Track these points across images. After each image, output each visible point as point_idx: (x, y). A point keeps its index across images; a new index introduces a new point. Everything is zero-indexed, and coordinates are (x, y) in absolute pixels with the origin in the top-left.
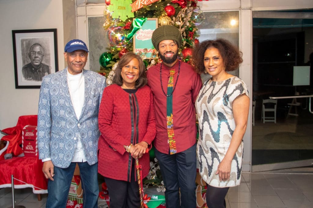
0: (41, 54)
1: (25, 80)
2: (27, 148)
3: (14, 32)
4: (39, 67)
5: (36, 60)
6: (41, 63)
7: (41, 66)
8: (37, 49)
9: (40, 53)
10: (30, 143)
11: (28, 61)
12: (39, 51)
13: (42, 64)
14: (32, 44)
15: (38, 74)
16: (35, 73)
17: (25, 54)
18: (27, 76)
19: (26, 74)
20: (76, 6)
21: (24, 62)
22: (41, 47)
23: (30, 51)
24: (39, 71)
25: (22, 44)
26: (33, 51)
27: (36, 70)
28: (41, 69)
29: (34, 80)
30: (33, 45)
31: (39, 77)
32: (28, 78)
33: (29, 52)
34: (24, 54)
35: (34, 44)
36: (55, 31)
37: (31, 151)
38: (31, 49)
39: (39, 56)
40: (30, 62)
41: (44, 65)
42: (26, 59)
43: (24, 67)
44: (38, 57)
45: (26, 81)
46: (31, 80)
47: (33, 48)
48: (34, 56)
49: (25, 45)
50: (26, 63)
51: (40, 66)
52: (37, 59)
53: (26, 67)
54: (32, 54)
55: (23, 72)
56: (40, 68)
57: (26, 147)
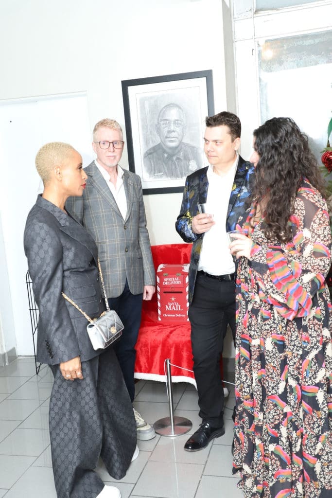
0: (180, 124)
1: (150, 177)
2: (168, 308)
3: (126, 84)
4: (177, 151)
5: (169, 138)
6: (181, 142)
7: (181, 148)
8: (173, 115)
9: (179, 122)
10: (173, 299)
11: (154, 139)
12: (176, 119)
13: (183, 143)
14: (163, 106)
15: (175, 165)
16: (170, 162)
17: (149, 127)
18: (153, 171)
19: (151, 165)
20: (233, 20)
21: (147, 142)
22: (180, 110)
23: (158, 120)
24: (178, 159)
25: (143, 107)
26: (166, 120)
27: (170, 156)
28: (182, 154)
29: (167, 176)
30: (164, 108)
31: (178, 169)
32: (156, 174)
33: (156, 122)
34: (147, 126)
35: (166, 106)
36: (207, 75)
37: (178, 312)
38: (159, 116)
39: (178, 129)
40: (159, 142)
41: (187, 145)
42: (150, 136)
43: (147, 152)
44: (174, 131)
45: (152, 179)
46: (161, 176)
47: (164, 113)
48: (166, 129)
49: (147, 109)
50: (151, 145)
51: (179, 148)
52: (173, 134)
53: (152, 151)
54: (163, 126)
55: (144, 162)
56: (179, 152)
57: (167, 306)
